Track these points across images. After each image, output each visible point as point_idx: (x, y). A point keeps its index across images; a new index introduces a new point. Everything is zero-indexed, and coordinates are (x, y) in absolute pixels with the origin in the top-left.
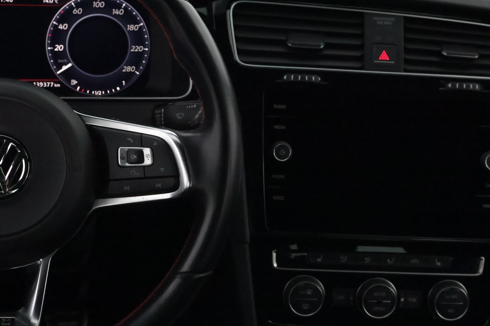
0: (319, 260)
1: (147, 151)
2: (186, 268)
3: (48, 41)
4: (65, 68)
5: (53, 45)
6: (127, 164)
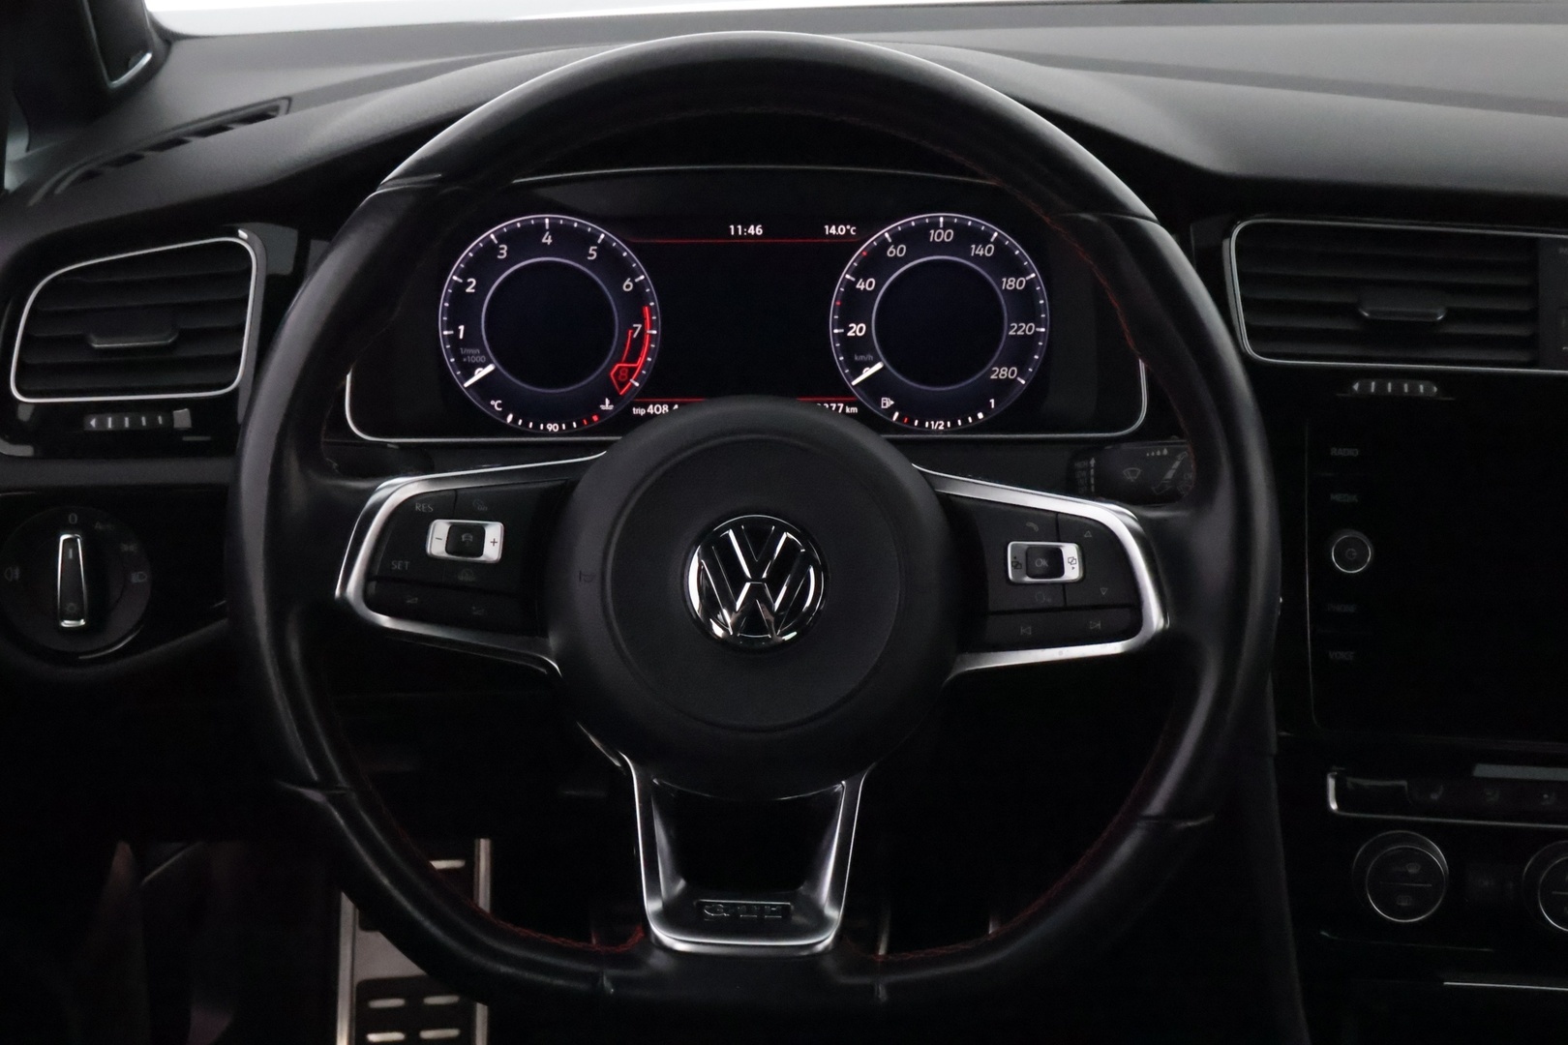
0: (1435, 797)
1: (1070, 551)
2: (1157, 805)
3: (833, 317)
4: (868, 372)
5: (844, 324)
6: (1027, 579)
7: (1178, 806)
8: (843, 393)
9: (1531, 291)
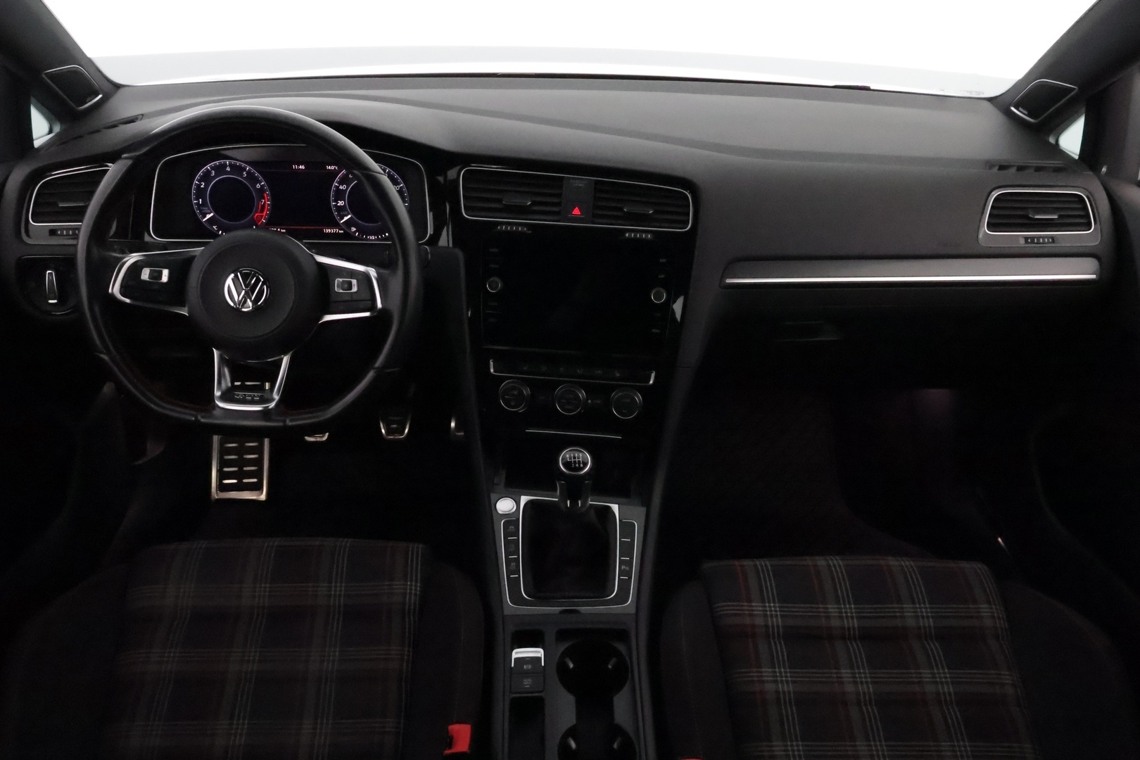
0: (525, 368)
1: (354, 282)
2: (378, 363)
3: (332, 198)
4: (346, 218)
5: (336, 201)
6: (341, 291)
7: (387, 364)
8: (337, 225)
9: (559, 195)
